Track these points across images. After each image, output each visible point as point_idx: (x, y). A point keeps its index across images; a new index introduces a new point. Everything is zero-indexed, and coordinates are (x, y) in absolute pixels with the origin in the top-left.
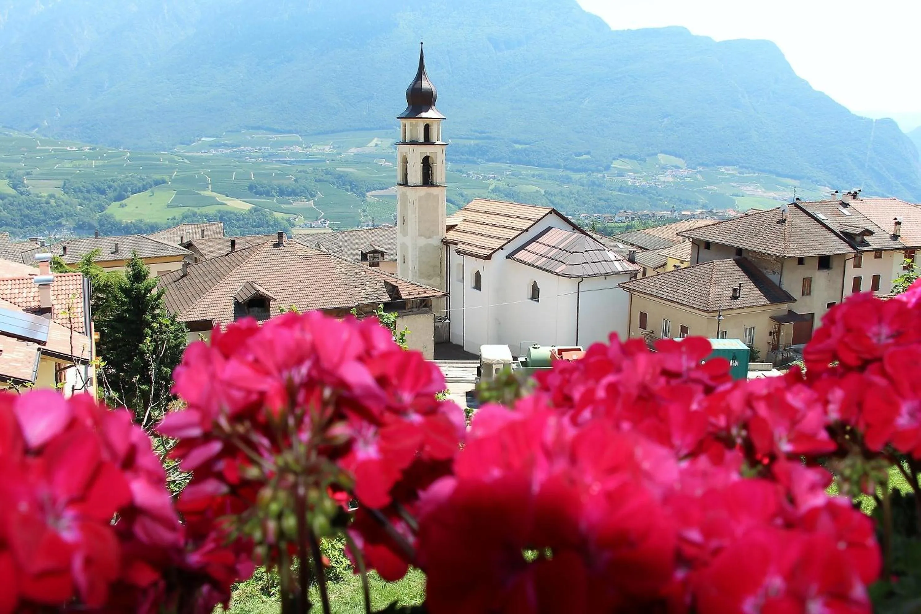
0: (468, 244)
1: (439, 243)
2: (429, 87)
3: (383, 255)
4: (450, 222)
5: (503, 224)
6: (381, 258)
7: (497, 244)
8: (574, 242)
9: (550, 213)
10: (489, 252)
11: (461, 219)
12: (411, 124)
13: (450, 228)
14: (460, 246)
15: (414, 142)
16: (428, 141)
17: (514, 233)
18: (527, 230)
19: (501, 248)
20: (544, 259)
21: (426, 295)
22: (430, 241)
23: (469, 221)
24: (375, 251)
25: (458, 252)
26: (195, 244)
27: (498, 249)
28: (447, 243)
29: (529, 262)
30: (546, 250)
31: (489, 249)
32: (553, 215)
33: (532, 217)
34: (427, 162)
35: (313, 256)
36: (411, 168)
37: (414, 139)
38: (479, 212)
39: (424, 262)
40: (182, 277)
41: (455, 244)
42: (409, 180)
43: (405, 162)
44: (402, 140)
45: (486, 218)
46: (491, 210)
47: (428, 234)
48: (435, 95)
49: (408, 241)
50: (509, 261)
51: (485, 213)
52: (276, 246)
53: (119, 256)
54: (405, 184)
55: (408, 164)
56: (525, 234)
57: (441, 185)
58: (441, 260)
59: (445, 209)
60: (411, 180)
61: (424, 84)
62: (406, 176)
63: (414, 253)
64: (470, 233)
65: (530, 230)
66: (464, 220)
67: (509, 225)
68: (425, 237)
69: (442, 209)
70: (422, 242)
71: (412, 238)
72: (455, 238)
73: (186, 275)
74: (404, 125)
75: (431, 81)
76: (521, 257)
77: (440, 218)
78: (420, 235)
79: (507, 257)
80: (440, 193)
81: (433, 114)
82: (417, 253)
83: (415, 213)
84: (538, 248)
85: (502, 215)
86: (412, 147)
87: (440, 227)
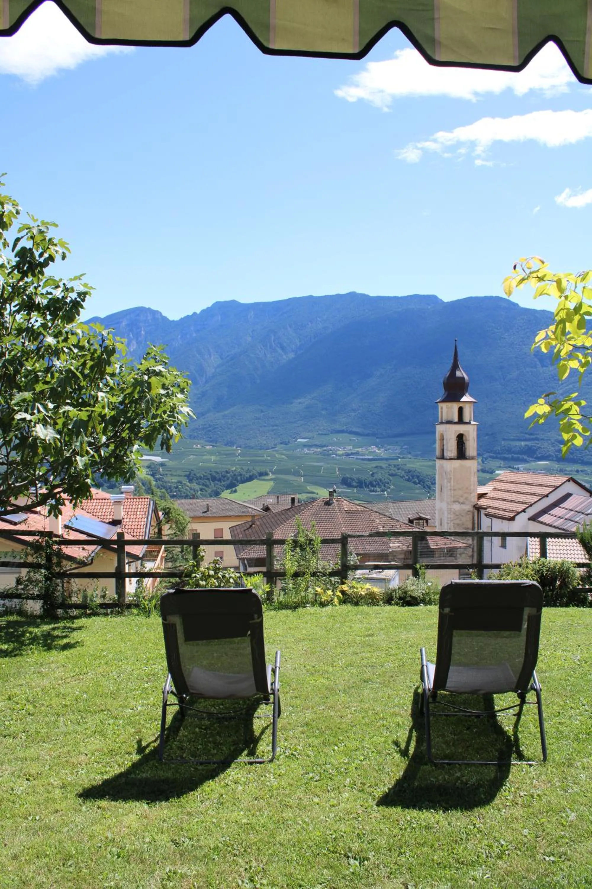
0: (495, 508)
1: (472, 509)
2: (461, 376)
3: (427, 522)
4: (481, 490)
5: (526, 491)
6: (426, 524)
7: (520, 507)
8: (588, 507)
9: (568, 481)
10: (512, 515)
11: (491, 488)
12: (447, 408)
13: (481, 496)
14: (489, 510)
15: (449, 422)
16: (461, 421)
17: (535, 499)
18: (547, 496)
19: (524, 511)
20: (562, 520)
21: (451, 546)
22: (463, 507)
23: (499, 490)
24: (420, 518)
25: (486, 515)
26: (270, 507)
27: (521, 512)
28: (478, 508)
29: (549, 522)
30: (563, 513)
31: (512, 511)
32: (571, 483)
33: (553, 484)
34: (461, 439)
35: (357, 511)
36: (447, 444)
37: (450, 419)
38: (507, 482)
39: (458, 525)
40: (251, 526)
41: (486, 509)
42: (445, 454)
43: (442, 439)
44: (440, 421)
45: (513, 487)
46: (517, 480)
47: (461, 500)
48: (468, 383)
49: (444, 506)
50: (531, 522)
51: (512, 482)
52: (328, 503)
53: (209, 514)
54: (442, 457)
55: (445, 441)
56: (545, 499)
57: (473, 458)
58: (473, 523)
59: (476, 479)
60: (447, 454)
61: (458, 374)
62: (443, 450)
63: (449, 516)
64: (498, 499)
65: (549, 495)
66: (495, 489)
67: (532, 491)
68: (459, 503)
69: (474, 479)
70: (457, 507)
71: (448, 503)
72: (485, 504)
73: (253, 524)
74: (442, 408)
75: (464, 371)
76: (541, 519)
77: (472, 487)
78: (454, 502)
79: (529, 519)
80: (472, 465)
81: (466, 398)
82: (452, 516)
83: (450, 482)
84: (556, 511)
85: (526, 484)
86: (448, 426)
87: (472, 495)
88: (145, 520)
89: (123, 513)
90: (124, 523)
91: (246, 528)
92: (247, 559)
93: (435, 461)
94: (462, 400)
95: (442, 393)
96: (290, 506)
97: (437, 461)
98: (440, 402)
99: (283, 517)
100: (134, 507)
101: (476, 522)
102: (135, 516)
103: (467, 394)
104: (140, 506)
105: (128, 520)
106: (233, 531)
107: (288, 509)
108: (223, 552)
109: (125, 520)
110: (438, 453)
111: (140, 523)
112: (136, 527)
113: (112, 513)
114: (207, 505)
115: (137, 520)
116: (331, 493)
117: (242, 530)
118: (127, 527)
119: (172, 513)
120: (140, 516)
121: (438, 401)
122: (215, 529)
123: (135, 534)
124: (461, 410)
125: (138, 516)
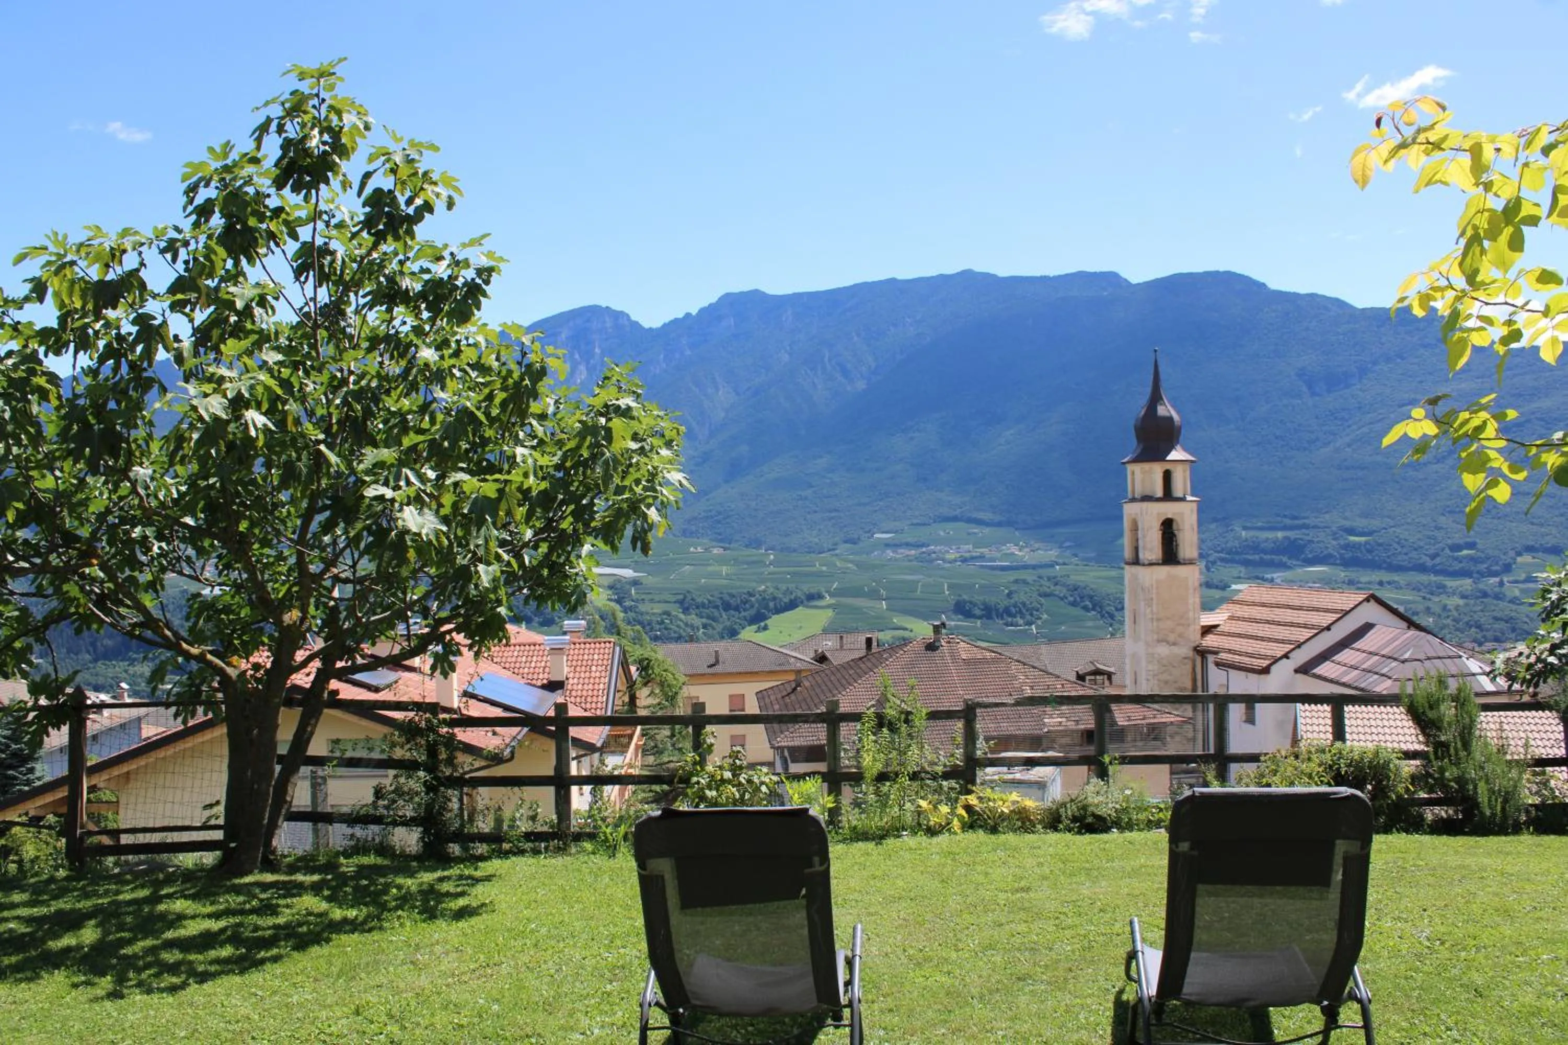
0: (1232, 652)
1: (1191, 653)
2: (1167, 414)
3: (1110, 678)
4: (1207, 619)
5: (1289, 619)
6: (1107, 683)
7: (1280, 650)
8: (1405, 647)
9: (1367, 600)
10: (1265, 663)
11: (1226, 616)
12: (1143, 472)
13: (1208, 630)
14: (1223, 656)
15: (1147, 498)
16: (1168, 495)
17: (1307, 634)
18: (1328, 628)
19: (1286, 656)
20: (1356, 672)
21: (1155, 721)
22: (1175, 650)
23: (1238, 619)
24: (1097, 672)
25: (1217, 664)
26: (828, 654)
27: (1281, 658)
28: (1202, 653)
29: (1332, 676)
30: (1359, 658)
31: (1265, 657)
32: (1372, 603)
33: (1339, 607)
34: (1168, 527)
35: (984, 661)
36: (1144, 537)
37: (1148, 493)
38: (1254, 604)
39: (1166, 682)
40: (794, 689)
41: (1216, 653)
42: (1141, 556)
43: (1135, 528)
44: (1130, 496)
45: (1264, 613)
46: (1273, 601)
47: (1172, 638)
48: (1180, 428)
49: (1141, 649)
50: (1299, 676)
51: (1263, 605)
52: (931, 647)
53: (718, 669)
54: (1136, 562)
55: (1140, 532)
56: (1326, 634)
57: (1191, 562)
58: (1194, 680)
59: (1198, 600)
60: (1144, 556)
61: (1161, 411)
62: (1136, 549)
63: (1150, 667)
64: (1240, 636)
65: (1333, 628)
66: (1232, 618)
67: (1301, 621)
68: (1168, 642)
69: (1194, 600)
70: (1163, 650)
71: (1147, 644)
72: (1216, 644)
73: (798, 685)
74: (1133, 473)
75: (1173, 406)
76: (1319, 670)
77: (1191, 614)
78: (1159, 641)
79: (1297, 671)
80: (1190, 575)
81: (1176, 454)
82: (1156, 667)
83: (1150, 606)
84: (1347, 656)
85: (1289, 607)
86: (1145, 505)
87: (1192, 628)
88: (607, 680)
89: (566, 669)
90: (569, 687)
91: (785, 693)
92: (789, 748)
93: (1123, 569)
94: (1168, 458)
95: (1132, 445)
96: (863, 653)
97: (1127, 567)
98: (1128, 462)
99: (851, 672)
100: (586, 657)
101: (1199, 677)
102: (587, 674)
103: (1178, 447)
104: (596, 657)
105: (576, 681)
106: (763, 698)
107: (861, 659)
108: (744, 736)
109: (571, 681)
110: (1128, 554)
111: (596, 687)
112: (590, 693)
113: (547, 670)
114: (716, 652)
115: (592, 681)
116: (937, 629)
117: (779, 696)
118: (574, 693)
119: (653, 669)
120: (598, 674)
121: (1125, 460)
122: (731, 696)
123: (588, 706)
124: (1167, 476)
125: (593, 674)
